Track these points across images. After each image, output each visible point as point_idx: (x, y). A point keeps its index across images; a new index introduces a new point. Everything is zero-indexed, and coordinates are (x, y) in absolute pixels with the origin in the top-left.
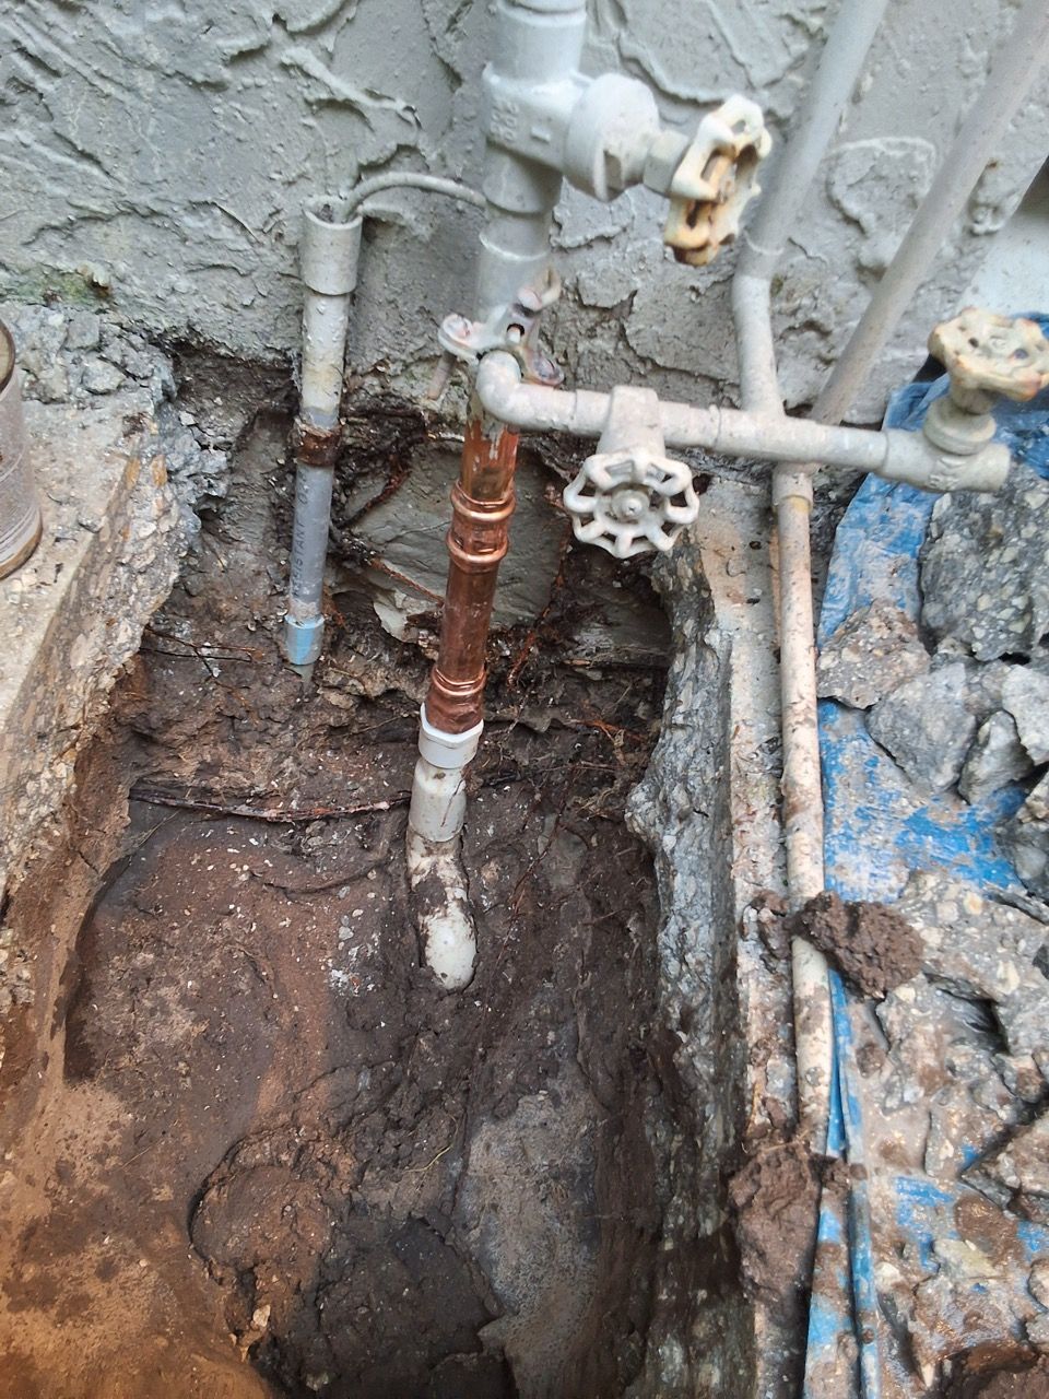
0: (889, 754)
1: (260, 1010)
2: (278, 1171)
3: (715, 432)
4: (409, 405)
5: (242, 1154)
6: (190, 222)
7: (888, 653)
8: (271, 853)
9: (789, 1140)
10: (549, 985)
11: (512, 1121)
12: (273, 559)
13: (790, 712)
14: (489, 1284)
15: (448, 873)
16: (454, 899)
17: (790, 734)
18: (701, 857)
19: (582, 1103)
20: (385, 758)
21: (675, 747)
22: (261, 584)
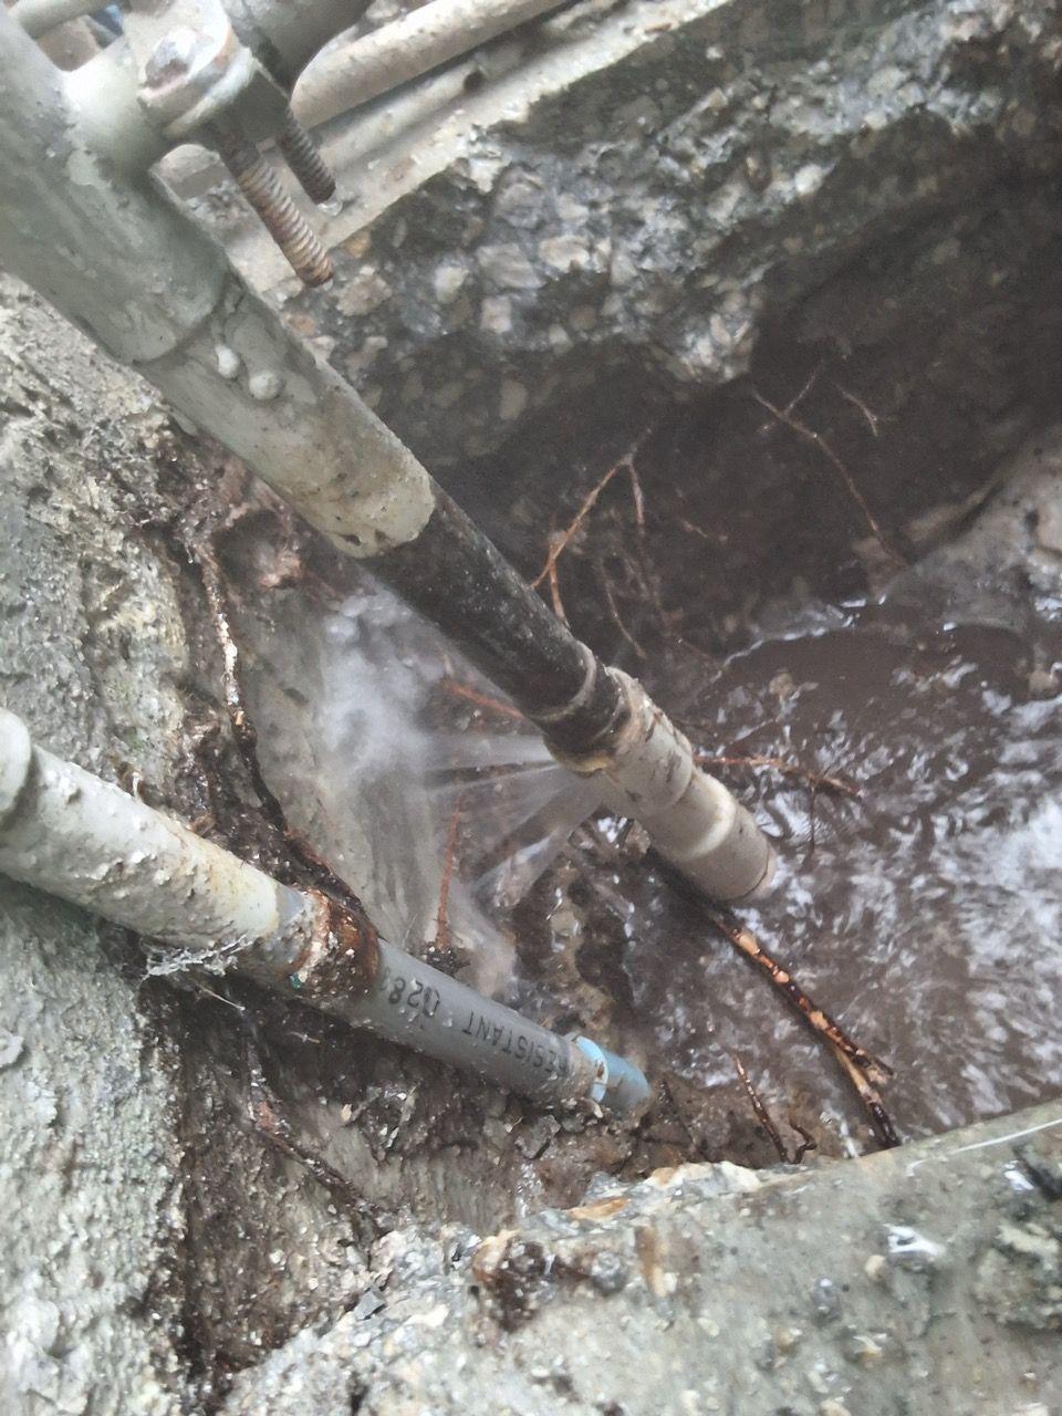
22: (566, 1162)
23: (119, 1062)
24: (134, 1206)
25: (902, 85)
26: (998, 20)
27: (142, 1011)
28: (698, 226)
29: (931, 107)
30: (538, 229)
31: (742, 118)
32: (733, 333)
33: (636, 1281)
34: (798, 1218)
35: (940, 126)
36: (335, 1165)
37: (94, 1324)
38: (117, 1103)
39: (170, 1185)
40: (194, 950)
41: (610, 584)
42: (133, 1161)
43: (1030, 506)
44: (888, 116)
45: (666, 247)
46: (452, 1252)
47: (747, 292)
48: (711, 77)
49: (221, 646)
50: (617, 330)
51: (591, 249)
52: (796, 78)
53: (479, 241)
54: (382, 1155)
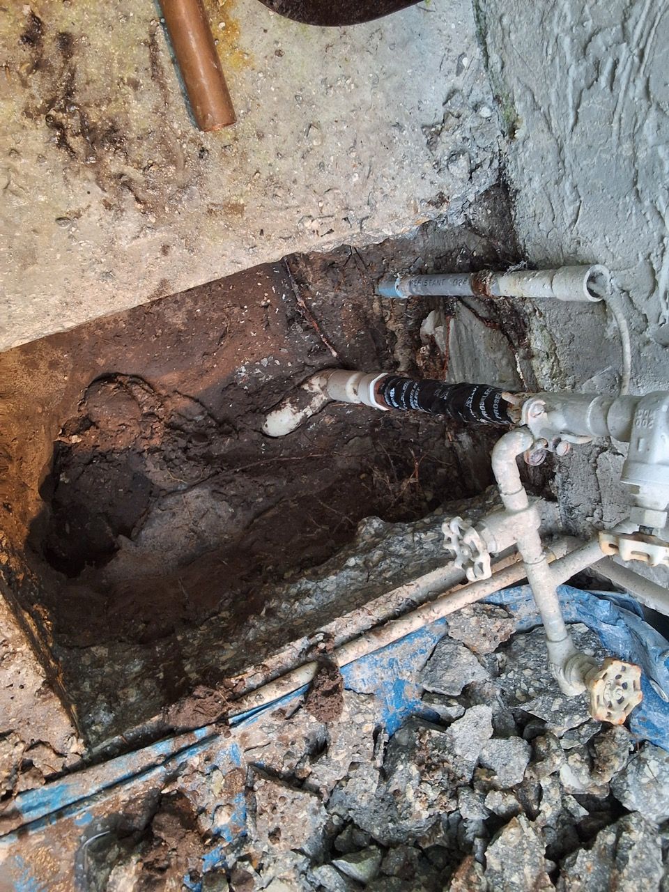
0: (431, 655)
1: (205, 350)
2: (138, 409)
3: (530, 562)
4: (528, 329)
5: (137, 387)
6: (567, 186)
7: (484, 635)
8: (283, 308)
9: (228, 700)
10: (285, 483)
11: (214, 502)
12: (425, 259)
13: (428, 610)
14: (142, 529)
15: (317, 402)
16: (305, 413)
17: (416, 615)
18: (346, 587)
19: (238, 530)
20: (362, 336)
21: (402, 541)
22: (409, 258)
23: (530, 243)
24: (521, 212)
25: (326, 587)
26: (297, 604)
27: (526, 255)
28: (385, 549)
29: (314, 583)
31: (377, 573)
32: (366, 530)
33: (418, 202)
35: (310, 580)
36: (477, 238)
37: (525, 186)
38: (528, 233)
39: (515, 219)
40: (516, 269)
42: (523, 221)
44: (328, 579)
45: (395, 543)
47: (363, 540)
48: (390, 579)
49: (521, 370)
50: (407, 524)
51: (421, 538)
52: (361, 584)
54: (464, 246)
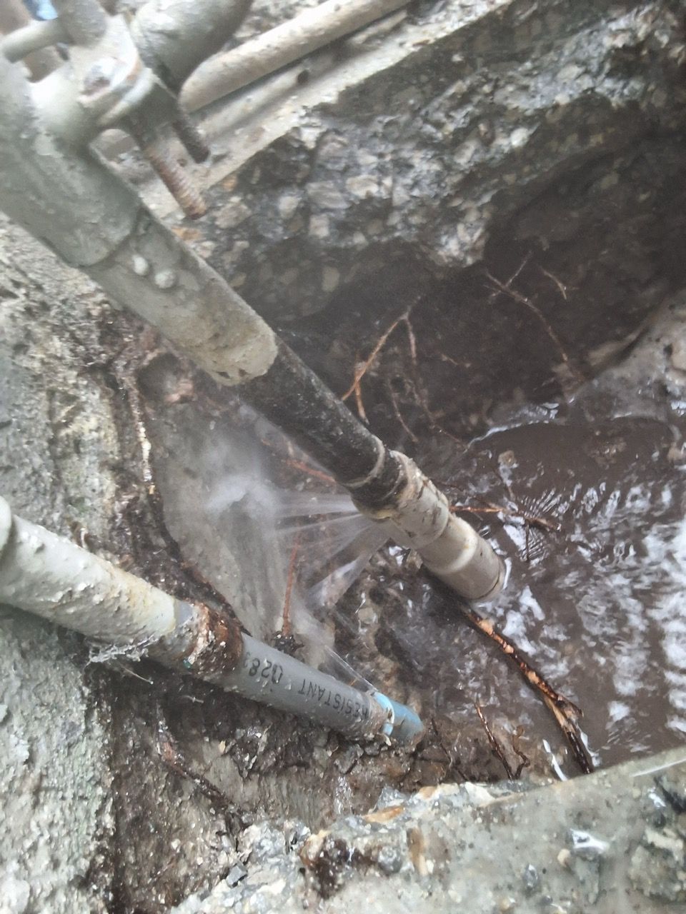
4: (116, 521)
12: (331, 767)
21: (415, 186)
22: (367, 775)
23: (71, 719)
25: (579, 76)
26: (641, 34)
27: (87, 684)
28: (448, 168)
29: (598, 90)
30: (345, 172)
31: (476, 99)
32: (472, 235)
33: (407, 866)
34: (513, 824)
35: (604, 102)
36: (214, 782)
37: (53, 893)
38: (70, 746)
39: (105, 800)
40: (121, 645)
41: (395, 395)
42: (80, 785)
43: (666, 342)
44: (571, 96)
45: (428, 181)
46: (291, 839)
47: (480, 209)
48: (456, 73)
49: (140, 444)
50: (397, 234)
51: (380, 184)
52: (510, 73)
53: (308, 179)
54: (246, 774)
